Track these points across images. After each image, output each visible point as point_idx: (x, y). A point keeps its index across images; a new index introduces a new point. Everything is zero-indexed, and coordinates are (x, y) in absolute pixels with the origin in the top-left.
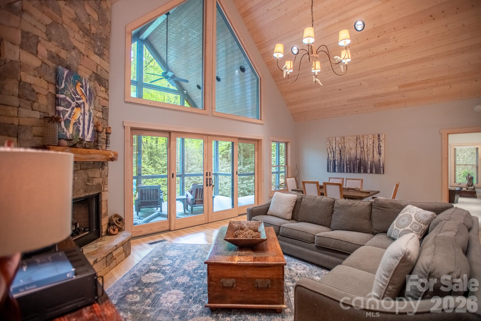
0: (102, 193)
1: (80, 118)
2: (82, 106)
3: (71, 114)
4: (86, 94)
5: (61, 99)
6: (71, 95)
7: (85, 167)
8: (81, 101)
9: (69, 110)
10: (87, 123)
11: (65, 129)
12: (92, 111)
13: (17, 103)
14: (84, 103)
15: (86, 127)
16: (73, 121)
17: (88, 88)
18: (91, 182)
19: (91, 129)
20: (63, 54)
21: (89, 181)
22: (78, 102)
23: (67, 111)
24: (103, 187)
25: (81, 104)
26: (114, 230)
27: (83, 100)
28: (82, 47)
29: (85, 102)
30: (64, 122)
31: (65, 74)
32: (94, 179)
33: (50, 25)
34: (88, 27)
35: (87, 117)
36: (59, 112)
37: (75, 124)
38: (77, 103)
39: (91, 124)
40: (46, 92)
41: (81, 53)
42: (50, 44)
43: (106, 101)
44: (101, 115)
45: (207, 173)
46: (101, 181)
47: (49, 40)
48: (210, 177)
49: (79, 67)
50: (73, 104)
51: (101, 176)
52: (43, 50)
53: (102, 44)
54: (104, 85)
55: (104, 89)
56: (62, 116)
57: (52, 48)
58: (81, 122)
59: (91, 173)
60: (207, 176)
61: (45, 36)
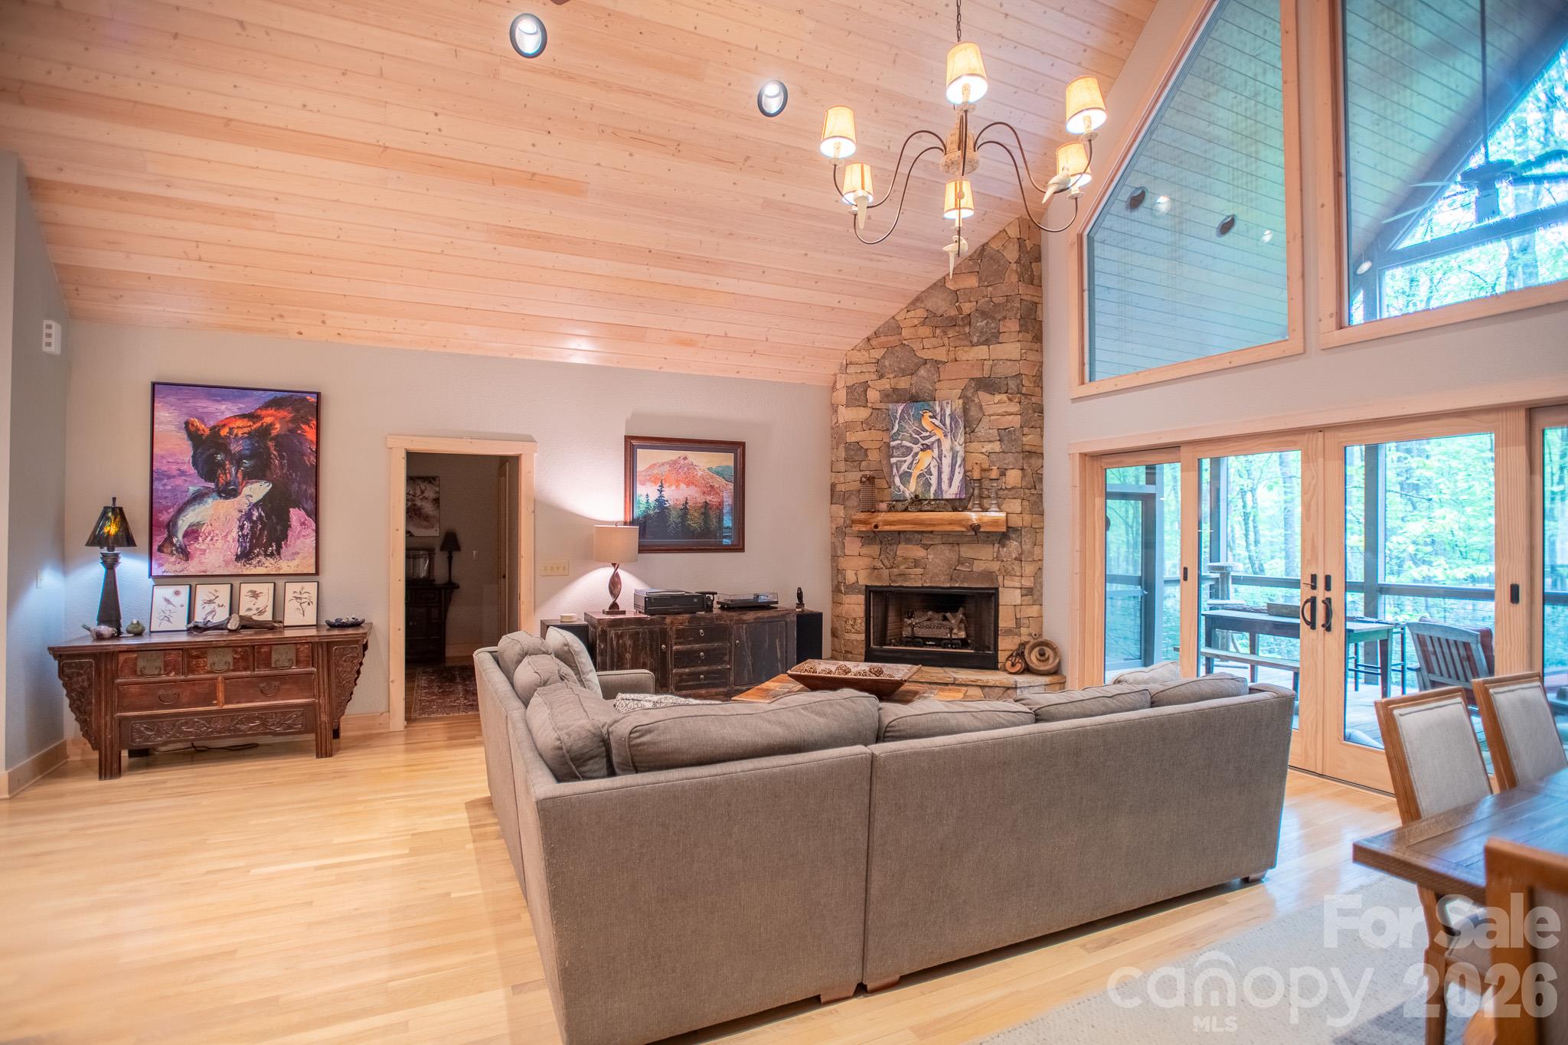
0: (1000, 589)
1: (931, 466)
2: (936, 445)
3: (912, 463)
4: (944, 425)
5: (894, 447)
6: (911, 435)
7: (951, 540)
8: (933, 439)
9: (909, 459)
10: (946, 470)
11: (902, 487)
12: (958, 448)
13: (843, 469)
14: (939, 440)
15: (945, 477)
16: (916, 473)
17: (948, 412)
18: (968, 567)
19: (958, 478)
20: (903, 383)
21: (960, 562)
22: (926, 442)
23: (905, 461)
24: (1000, 578)
25: (933, 443)
26: (1013, 665)
27: (939, 434)
28: (941, 354)
29: (942, 438)
30: (900, 477)
31: (899, 411)
32: (975, 561)
33: (883, 357)
34: (953, 312)
35: (946, 462)
36: (892, 466)
37: (919, 476)
38: (923, 445)
39: (957, 470)
40: (878, 445)
41: (941, 362)
42: (884, 380)
43: (1010, 418)
44: (996, 447)
45: (1314, 578)
46: (995, 566)
47: (881, 377)
48: (1328, 594)
49: (937, 386)
50: (916, 448)
51: (998, 558)
52: (873, 395)
53: (994, 318)
54: (1004, 389)
55: (1004, 397)
56: (895, 470)
57: (886, 384)
58: (934, 471)
59: (966, 551)
60: (1314, 587)
61: (874, 377)
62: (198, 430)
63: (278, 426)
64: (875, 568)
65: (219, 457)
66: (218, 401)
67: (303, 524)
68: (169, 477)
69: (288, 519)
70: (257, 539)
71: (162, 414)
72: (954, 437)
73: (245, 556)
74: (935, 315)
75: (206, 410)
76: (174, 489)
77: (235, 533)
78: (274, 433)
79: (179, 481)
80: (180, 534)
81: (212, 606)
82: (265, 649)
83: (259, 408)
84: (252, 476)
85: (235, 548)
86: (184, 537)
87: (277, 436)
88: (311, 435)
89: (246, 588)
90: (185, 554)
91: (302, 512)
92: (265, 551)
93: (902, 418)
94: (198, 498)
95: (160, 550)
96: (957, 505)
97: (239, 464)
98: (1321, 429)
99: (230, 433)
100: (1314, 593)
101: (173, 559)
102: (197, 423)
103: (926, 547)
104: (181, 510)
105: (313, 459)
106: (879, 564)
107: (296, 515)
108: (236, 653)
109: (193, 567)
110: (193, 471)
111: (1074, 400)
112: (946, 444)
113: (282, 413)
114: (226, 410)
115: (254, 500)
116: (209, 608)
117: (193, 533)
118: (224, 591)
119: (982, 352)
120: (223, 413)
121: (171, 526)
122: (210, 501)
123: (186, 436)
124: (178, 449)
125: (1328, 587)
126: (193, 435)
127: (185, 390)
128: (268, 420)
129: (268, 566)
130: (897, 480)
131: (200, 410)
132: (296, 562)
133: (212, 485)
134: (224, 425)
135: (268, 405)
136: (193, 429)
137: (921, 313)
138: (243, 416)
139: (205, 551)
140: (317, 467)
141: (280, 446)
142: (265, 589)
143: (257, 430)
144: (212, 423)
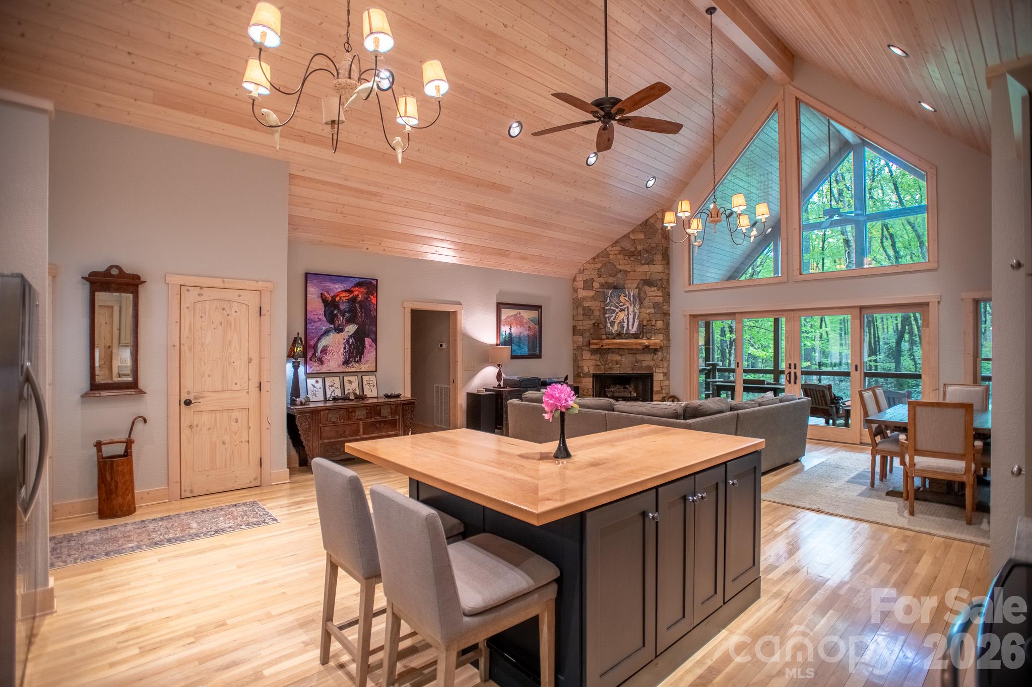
0: (654, 373)
1: (624, 318)
3: (615, 317)
4: (630, 300)
5: (607, 309)
6: (615, 304)
7: (633, 352)
8: (625, 306)
9: (614, 315)
10: (631, 320)
12: (636, 311)
13: (582, 319)
14: (628, 307)
15: (630, 324)
16: (617, 322)
17: (632, 294)
18: (640, 364)
19: (636, 324)
20: (611, 280)
21: (636, 362)
22: (622, 307)
23: (612, 316)
24: (654, 369)
25: (625, 308)
27: (628, 304)
28: (627, 268)
29: (629, 306)
30: (610, 323)
31: (609, 293)
32: (643, 361)
33: (601, 267)
34: (633, 249)
35: (631, 317)
36: (606, 318)
37: (619, 323)
38: (620, 309)
39: (636, 321)
40: (599, 308)
41: (628, 271)
42: (601, 278)
43: (658, 298)
44: (652, 311)
45: (790, 364)
46: (652, 363)
47: (600, 277)
48: (795, 371)
49: (626, 282)
50: (617, 310)
51: (653, 360)
52: (596, 285)
53: (651, 254)
54: (655, 285)
55: (655, 289)
56: (608, 320)
57: (602, 280)
58: (626, 321)
59: (639, 357)
60: (790, 368)
61: (597, 276)
62: (326, 297)
63: (360, 296)
64: (597, 365)
65: (335, 312)
66: (335, 283)
67: (370, 346)
68: (314, 322)
69: (364, 344)
70: (352, 354)
71: (311, 289)
72: (635, 306)
73: (346, 363)
74: (625, 250)
75: (329, 288)
76: (316, 328)
77: (342, 351)
78: (359, 299)
79: (318, 324)
80: (319, 352)
81: (333, 388)
82: (378, 408)
83: (353, 287)
84: (350, 321)
85: (342, 359)
86: (321, 353)
87: (360, 301)
88: (374, 301)
89: (346, 379)
90: (321, 362)
91: (370, 340)
92: (355, 360)
93: (611, 296)
94: (327, 332)
95: (311, 360)
96: (636, 336)
97: (344, 316)
98: (792, 310)
99: (340, 299)
100: (790, 370)
101: (316, 364)
102: (326, 294)
103: (621, 355)
104: (319, 339)
105: (375, 313)
106: (599, 364)
107: (368, 341)
108: (367, 410)
109: (324, 369)
110: (324, 319)
111: (686, 292)
112: (631, 309)
113: (362, 290)
114: (338, 287)
115: (350, 334)
116: (332, 389)
117: (324, 351)
118: (337, 380)
119: (646, 268)
120: (337, 289)
121: (315, 347)
122: (332, 334)
123: (321, 301)
124: (317, 307)
125: (795, 368)
126: (324, 301)
127: (321, 277)
128: (356, 293)
129: (355, 367)
130: (609, 325)
131: (327, 287)
132: (368, 365)
133: (332, 326)
134: (337, 296)
135: (356, 285)
136: (324, 297)
137: (618, 248)
138: (345, 291)
139: (329, 360)
140: (376, 317)
141: (361, 307)
142: (354, 379)
143: (351, 298)
144: (332, 294)
